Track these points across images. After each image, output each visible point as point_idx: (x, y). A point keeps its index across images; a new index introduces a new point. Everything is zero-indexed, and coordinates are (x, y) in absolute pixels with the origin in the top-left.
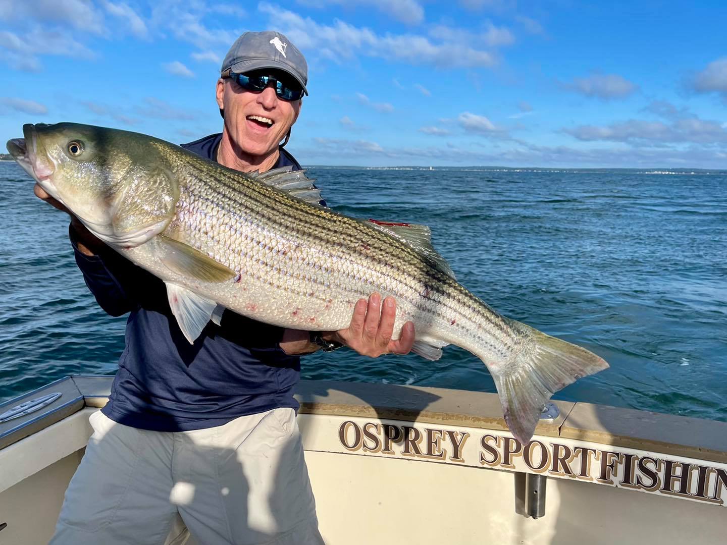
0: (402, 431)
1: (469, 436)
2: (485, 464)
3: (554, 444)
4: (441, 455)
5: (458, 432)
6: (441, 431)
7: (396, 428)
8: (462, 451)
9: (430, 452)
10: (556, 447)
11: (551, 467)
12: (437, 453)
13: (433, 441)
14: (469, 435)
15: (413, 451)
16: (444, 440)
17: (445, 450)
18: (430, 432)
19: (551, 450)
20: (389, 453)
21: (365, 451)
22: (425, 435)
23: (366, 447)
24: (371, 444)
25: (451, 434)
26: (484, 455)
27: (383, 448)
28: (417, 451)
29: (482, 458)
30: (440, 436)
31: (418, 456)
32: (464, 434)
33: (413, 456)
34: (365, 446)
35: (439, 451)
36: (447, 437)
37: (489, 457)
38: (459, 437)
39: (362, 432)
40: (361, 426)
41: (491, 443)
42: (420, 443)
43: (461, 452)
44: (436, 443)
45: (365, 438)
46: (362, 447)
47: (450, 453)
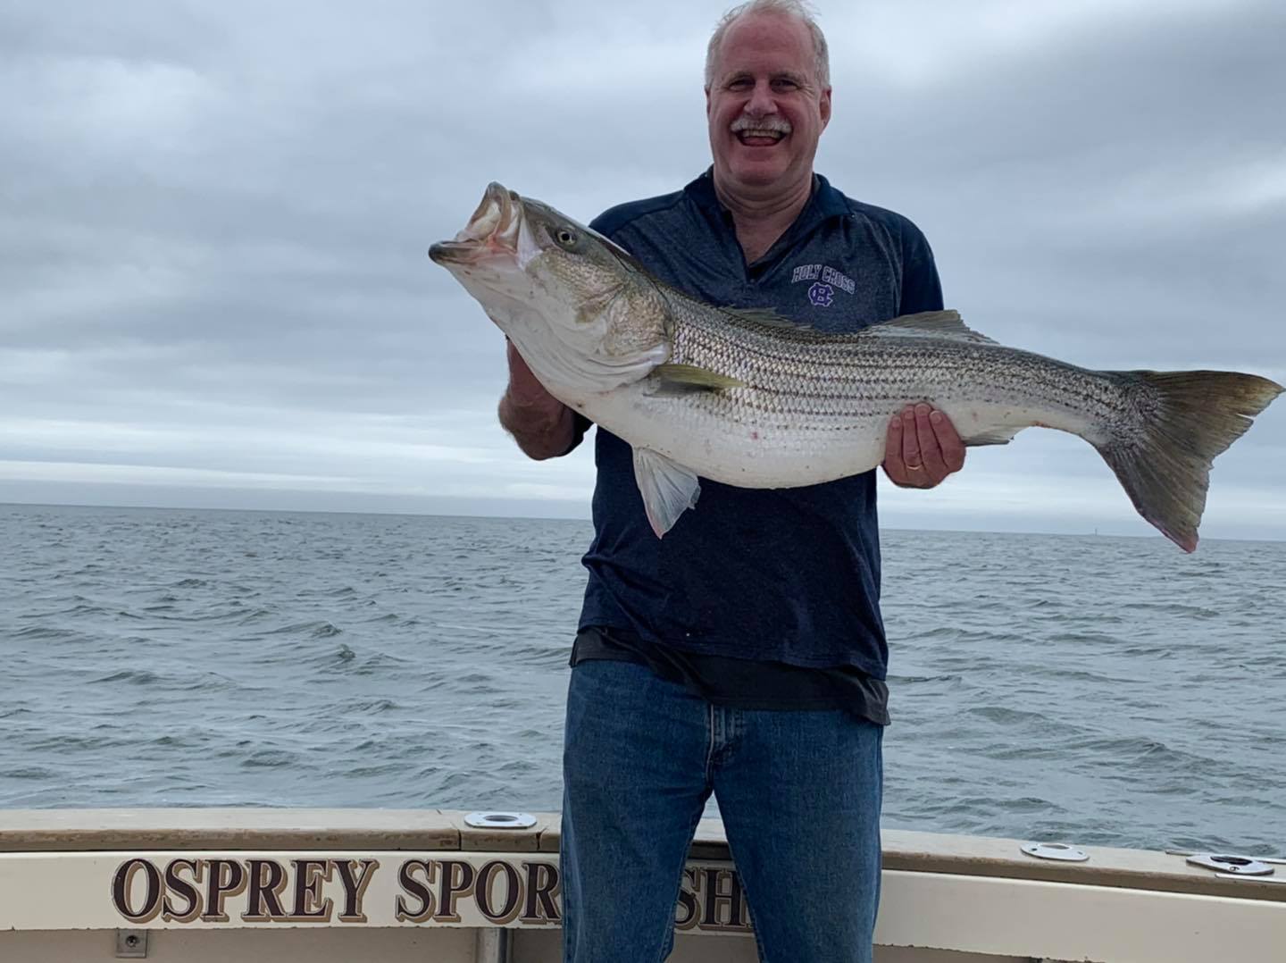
0: (248, 870)
1: (378, 867)
2: (406, 921)
3: (529, 864)
4: (321, 913)
5: (357, 861)
6: (323, 863)
7: (234, 865)
8: (364, 898)
9: (299, 911)
10: (533, 868)
11: (523, 911)
12: (314, 909)
13: (307, 885)
14: (377, 865)
15: (267, 911)
16: (329, 879)
17: (330, 900)
18: (301, 865)
19: (524, 875)
20: (216, 921)
21: (167, 920)
22: (292, 873)
23: (170, 911)
24: (180, 904)
25: (343, 866)
26: (404, 903)
27: (205, 910)
28: (276, 910)
29: (401, 909)
30: (321, 872)
31: (276, 921)
32: (368, 863)
33: (267, 920)
34: (166, 909)
35: (318, 905)
36: (336, 873)
37: (414, 904)
38: (358, 871)
39: (163, 881)
40: (162, 868)
41: (419, 876)
42: (282, 890)
43: (361, 902)
44: (313, 888)
45: (169, 893)
46: (160, 914)
47: (340, 906)
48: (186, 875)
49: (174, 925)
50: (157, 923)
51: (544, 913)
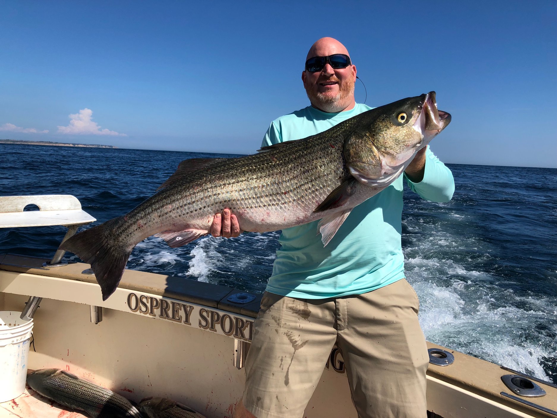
0: (160, 302)
2: (202, 327)
4: (179, 319)
5: (188, 306)
6: (179, 304)
7: (156, 299)
8: (190, 317)
9: (173, 317)
10: (237, 319)
11: (234, 333)
12: (177, 318)
14: (193, 308)
15: (165, 315)
16: (181, 310)
17: (181, 316)
18: (173, 304)
19: (234, 321)
20: (153, 315)
21: (140, 312)
22: (171, 305)
24: (144, 309)
25: (184, 306)
26: (201, 322)
27: (150, 312)
28: (167, 316)
30: (178, 307)
31: (168, 319)
32: (191, 307)
33: (165, 318)
34: (140, 310)
35: (178, 317)
36: (182, 308)
37: (204, 323)
38: (188, 309)
39: (139, 300)
40: (139, 297)
41: (205, 314)
42: (169, 310)
43: (189, 319)
44: (176, 311)
45: (141, 305)
46: (139, 311)
47: (184, 319)
48: (144, 300)
49: (142, 314)
50: (138, 313)
51: (240, 335)
